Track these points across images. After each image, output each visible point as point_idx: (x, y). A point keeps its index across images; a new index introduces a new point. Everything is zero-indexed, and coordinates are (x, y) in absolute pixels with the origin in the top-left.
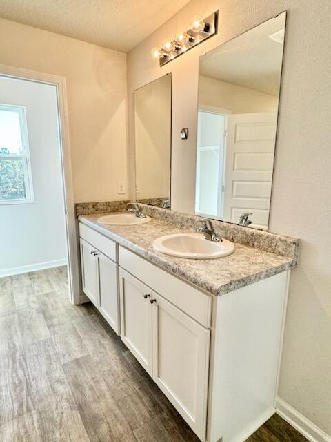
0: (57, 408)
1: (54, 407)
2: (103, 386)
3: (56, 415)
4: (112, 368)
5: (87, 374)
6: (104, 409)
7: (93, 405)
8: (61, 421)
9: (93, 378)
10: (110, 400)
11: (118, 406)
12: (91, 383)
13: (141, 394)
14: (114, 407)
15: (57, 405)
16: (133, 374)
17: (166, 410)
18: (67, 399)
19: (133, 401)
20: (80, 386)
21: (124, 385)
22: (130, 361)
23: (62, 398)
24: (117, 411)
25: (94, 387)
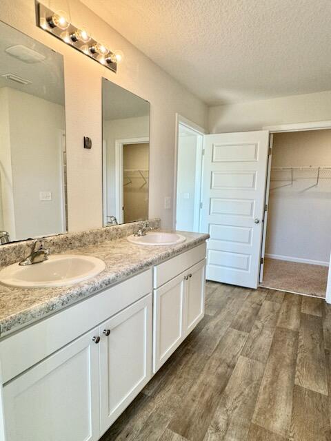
0: (236, 407)
1: (237, 410)
2: (195, 388)
3: (240, 403)
4: (173, 393)
5: (193, 409)
6: (211, 376)
7: (213, 384)
8: (239, 396)
9: (194, 401)
10: (202, 378)
11: (202, 370)
12: (198, 399)
13: (184, 363)
14: (204, 372)
15: (234, 409)
16: (171, 375)
17: (186, 348)
18: (225, 406)
19: (192, 365)
20: (207, 406)
21: (184, 376)
22: (156, 384)
23: (227, 410)
24: (205, 369)
25: (200, 394)
